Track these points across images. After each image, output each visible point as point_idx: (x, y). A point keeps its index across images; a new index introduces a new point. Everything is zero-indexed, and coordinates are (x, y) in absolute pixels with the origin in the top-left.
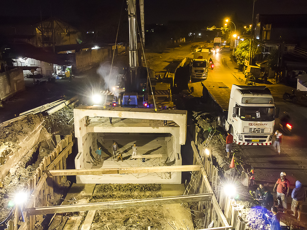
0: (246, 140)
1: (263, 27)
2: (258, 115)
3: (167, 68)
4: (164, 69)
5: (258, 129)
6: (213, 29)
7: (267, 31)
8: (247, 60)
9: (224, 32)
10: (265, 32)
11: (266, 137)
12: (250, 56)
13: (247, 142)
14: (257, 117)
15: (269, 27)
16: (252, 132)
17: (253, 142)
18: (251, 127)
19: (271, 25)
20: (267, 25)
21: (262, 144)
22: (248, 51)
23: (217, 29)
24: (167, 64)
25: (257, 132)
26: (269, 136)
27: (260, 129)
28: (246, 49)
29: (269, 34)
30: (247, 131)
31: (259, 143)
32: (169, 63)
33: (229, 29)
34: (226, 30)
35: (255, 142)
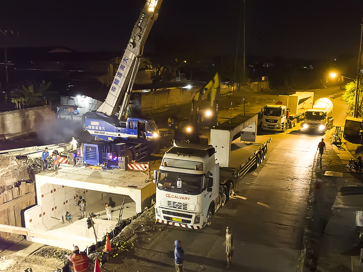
0: (165, 217)
2: (179, 184)
5: (178, 203)
11: (190, 217)
13: (166, 220)
14: (177, 186)
16: (171, 207)
17: (174, 221)
21: (186, 225)
25: (178, 208)
26: (194, 216)
27: (180, 204)
30: (165, 204)
31: (183, 224)
35: (177, 221)
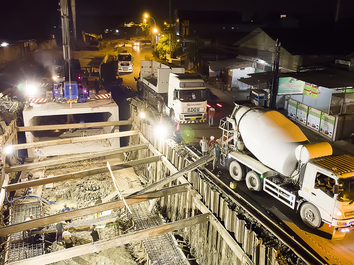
1: (182, 23)
2: (194, 97)
3: (90, 64)
4: (88, 65)
5: (194, 108)
6: (131, 26)
7: (186, 27)
8: (168, 54)
9: (144, 28)
10: (184, 28)
11: (201, 115)
12: (170, 50)
13: (186, 121)
15: (187, 23)
16: (190, 112)
17: (191, 120)
18: (189, 107)
19: (188, 21)
20: (185, 21)
22: (168, 45)
23: (136, 25)
24: (90, 61)
25: (194, 111)
26: (203, 114)
27: (196, 109)
28: (167, 44)
29: (187, 30)
30: (186, 111)
31: (197, 121)
32: (91, 60)
33: (149, 25)
34: (145, 26)
35: (193, 120)
